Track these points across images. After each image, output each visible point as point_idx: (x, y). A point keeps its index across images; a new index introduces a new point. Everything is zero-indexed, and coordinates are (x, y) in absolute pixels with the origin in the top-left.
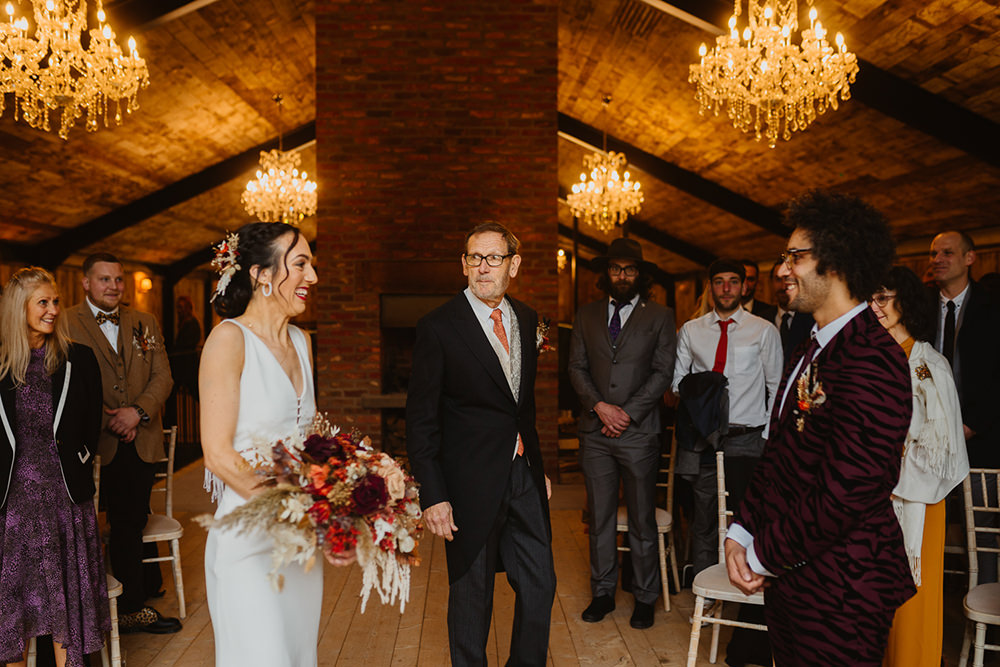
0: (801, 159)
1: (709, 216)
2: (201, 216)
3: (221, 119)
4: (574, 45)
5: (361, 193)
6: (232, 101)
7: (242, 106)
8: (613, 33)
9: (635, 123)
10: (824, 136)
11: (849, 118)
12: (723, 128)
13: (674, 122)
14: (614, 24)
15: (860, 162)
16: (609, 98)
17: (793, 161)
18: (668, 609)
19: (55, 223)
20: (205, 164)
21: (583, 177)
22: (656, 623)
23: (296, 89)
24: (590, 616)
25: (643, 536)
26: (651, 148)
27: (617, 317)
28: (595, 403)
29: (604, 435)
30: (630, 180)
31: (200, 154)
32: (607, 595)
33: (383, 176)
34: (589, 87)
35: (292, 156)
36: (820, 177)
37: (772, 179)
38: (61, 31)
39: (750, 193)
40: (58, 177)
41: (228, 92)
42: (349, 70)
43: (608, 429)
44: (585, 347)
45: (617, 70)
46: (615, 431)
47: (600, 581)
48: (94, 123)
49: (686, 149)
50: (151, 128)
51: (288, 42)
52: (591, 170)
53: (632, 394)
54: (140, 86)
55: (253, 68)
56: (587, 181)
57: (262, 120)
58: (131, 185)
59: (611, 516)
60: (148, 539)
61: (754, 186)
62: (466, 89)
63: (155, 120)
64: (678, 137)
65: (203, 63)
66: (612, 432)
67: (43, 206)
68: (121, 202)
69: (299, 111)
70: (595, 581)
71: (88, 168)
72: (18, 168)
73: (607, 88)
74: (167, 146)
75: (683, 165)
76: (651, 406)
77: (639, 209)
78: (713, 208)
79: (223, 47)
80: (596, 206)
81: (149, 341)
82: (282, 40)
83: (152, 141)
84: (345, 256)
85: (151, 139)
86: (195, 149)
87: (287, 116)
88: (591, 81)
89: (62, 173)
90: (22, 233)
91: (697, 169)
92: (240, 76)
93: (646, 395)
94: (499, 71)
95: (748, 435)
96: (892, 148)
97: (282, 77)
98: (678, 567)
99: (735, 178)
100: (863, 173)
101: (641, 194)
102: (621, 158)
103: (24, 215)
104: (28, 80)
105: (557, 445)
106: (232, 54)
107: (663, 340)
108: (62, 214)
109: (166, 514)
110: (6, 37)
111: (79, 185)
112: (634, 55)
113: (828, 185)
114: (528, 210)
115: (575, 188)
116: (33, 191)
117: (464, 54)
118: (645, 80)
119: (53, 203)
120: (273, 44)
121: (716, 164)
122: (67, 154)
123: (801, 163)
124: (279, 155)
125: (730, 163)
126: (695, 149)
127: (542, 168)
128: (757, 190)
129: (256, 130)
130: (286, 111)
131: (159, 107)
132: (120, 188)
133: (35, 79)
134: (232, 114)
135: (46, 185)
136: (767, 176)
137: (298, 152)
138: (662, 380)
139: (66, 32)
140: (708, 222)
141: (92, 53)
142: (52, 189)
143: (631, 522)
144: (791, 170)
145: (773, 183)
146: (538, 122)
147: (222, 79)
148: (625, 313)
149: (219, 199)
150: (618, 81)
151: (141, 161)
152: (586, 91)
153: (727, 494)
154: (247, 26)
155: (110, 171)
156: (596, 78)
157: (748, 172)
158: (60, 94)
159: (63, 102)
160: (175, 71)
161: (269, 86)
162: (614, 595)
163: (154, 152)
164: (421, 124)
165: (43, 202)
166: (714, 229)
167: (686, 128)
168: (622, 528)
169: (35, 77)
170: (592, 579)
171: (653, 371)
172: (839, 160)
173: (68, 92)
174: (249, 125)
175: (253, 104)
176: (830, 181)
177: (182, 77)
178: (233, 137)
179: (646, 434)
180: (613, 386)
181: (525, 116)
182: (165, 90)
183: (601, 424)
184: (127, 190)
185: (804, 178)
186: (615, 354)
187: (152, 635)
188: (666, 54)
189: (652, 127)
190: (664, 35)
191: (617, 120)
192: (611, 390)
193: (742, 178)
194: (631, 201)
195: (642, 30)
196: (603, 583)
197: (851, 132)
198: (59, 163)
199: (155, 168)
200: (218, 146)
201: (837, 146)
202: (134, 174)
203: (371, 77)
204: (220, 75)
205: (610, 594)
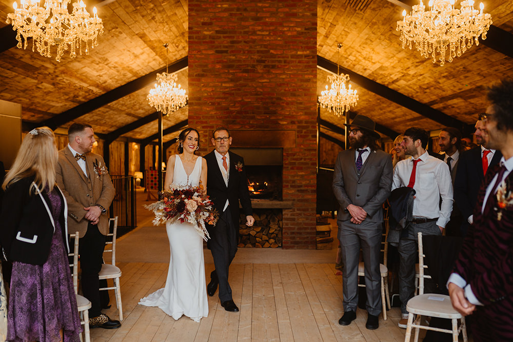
0: (444, 77)
1: (391, 108)
2: (124, 108)
3: (136, 56)
4: (323, 17)
5: (212, 94)
6: (142, 47)
7: (148, 50)
8: (345, 9)
9: (355, 58)
10: (458, 64)
11: (474, 54)
12: (402, 61)
13: (375, 58)
14: (346, 4)
15: (478, 78)
16: (341, 45)
17: (440, 78)
18: (385, 318)
19: (49, 111)
20: (127, 81)
21: (327, 87)
22: (380, 327)
23: (175, 41)
24: (343, 322)
25: (373, 278)
26: (362, 72)
27: (360, 157)
28: (348, 205)
29: (352, 223)
30: (351, 89)
31: (124, 75)
32: (352, 310)
33: (224, 85)
34: (330, 39)
35: (173, 75)
36: (454, 86)
37: (427, 88)
38: (58, 3)
39: (414, 96)
40: (52, 86)
41: (140, 42)
42: (206, 28)
43: (355, 219)
44: (342, 174)
45: (346, 30)
46: (358, 220)
47: (348, 303)
48: (74, 53)
49: (381, 72)
50: (100, 61)
51: (173, 15)
52: (331, 83)
53: (368, 201)
54: (98, 34)
55: (154, 29)
56: (329, 90)
57: (157, 57)
58: (89, 91)
59: (355, 267)
60: (101, 277)
61: (417, 92)
62: (268, 38)
63: (102, 56)
64: (377, 66)
65: (128, 26)
66: (356, 221)
67: (44, 102)
68: (83, 100)
69: (176, 52)
70: (345, 303)
71: (67, 82)
72: (31, 81)
73: (340, 40)
74: (108, 71)
75: (378, 81)
76: (379, 207)
77: (356, 104)
78: (394, 104)
79: (139, 17)
80: (334, 102)
81: (102, 169)
82: (169, 13)
83: (100, 68)
84: (203, 127)
85: (100, 66)
86: (122, 72)
87: (170, 55)
88: (331, 36)
89: (53, 84)
90: (33, 116)
91: (386, 83)
92: (147, 33)
93: (376, 201)
94: (285, 29)
95: (429, 223)
96: (496, 70)
97: (168, 34)
98: (390, 296)
99: (407, 88)
100: (478, 84)
101: (358, 96)
102: (347, 77)
103: (33, 107)
104: (40, 30)
105: (315, 228)
106: (143, 21)
107: (386, 171)
108: (53, 106)
109: (112, 264)
110: (28, 7)
111: (62, 90)
112: (356, 21)
113: (459, 91)
114: (301, 103)
115: (322, 93)
116: (38, 94)
117: (267, 20)
118: (361, 35)
119: (49, 100)
120: (164, 16)
121: (397, 80)
122: (56, 74)
123: (444, 79)
124: (166, 75)
125: (405, 80)
126: (386, 73)
127: (308, 80)
128: (419, 94)
129: (154, 62)
130: (170, 52)
131: (105, 49)
132: (83, 93)
133: (43, 29)
134: (142, 54)
135: (45, 91)
136: (425, 87)
137: (176, 74)
138: (385, 193)
139: (61, 3)
140: (390, 112)
141: (74, 15)
142: (48, 93)
143: (366, 271)
144: (439, 83)
145: (428, 91)
146: (306, 56)
147: (137, 34)
148: (365, 156)
149: (134, 99)
150: (346, 35)
151: (94, 78)
152: (328, 41)
153: (424, 256)
154: (152, 6)
155: (78, 83)
156: (334, 34)
157: (415, 84)
158: (56, 37)
159: (58, 42)
160: (114, 30)
161: (162, 38)
162: (356, 310)
163: (101, 74)
164: (244, 57)
165: (44, 100)
166: (393, 116)
167: (382, 61)
168: (361, 274)
169: (43, 28)
170: (344, 302)
171: (380, 188)
172: (466, 77)
173: (60, 36)
174: (151, 59)
175: (153, 48)
176: (460, 89)
177: (117, 33)
178: (142, 66)
179: (376, 223)
180: (358, 196)
181: (299, 53)
182: (108, 40)
183: (350, 216)
184: (87, 94)
185: (445, 87)
186: (359, 178)
187: (105, 329)
188: (374, 20)
189: (363, 61)
190: (374, 9)
191: (344, 57)
192: (357, 198)
193: (411, 88)
194: (352, 100)
195: (362, 7)
196: (350, 304)
197: (474, 62)
198: (52, 79)
199: (102, 82)
200: (134, 71)
201: (466, 70)
202: (90, 86)
203: (217, 32)
204: (136, 33)
205: (354, 310)
